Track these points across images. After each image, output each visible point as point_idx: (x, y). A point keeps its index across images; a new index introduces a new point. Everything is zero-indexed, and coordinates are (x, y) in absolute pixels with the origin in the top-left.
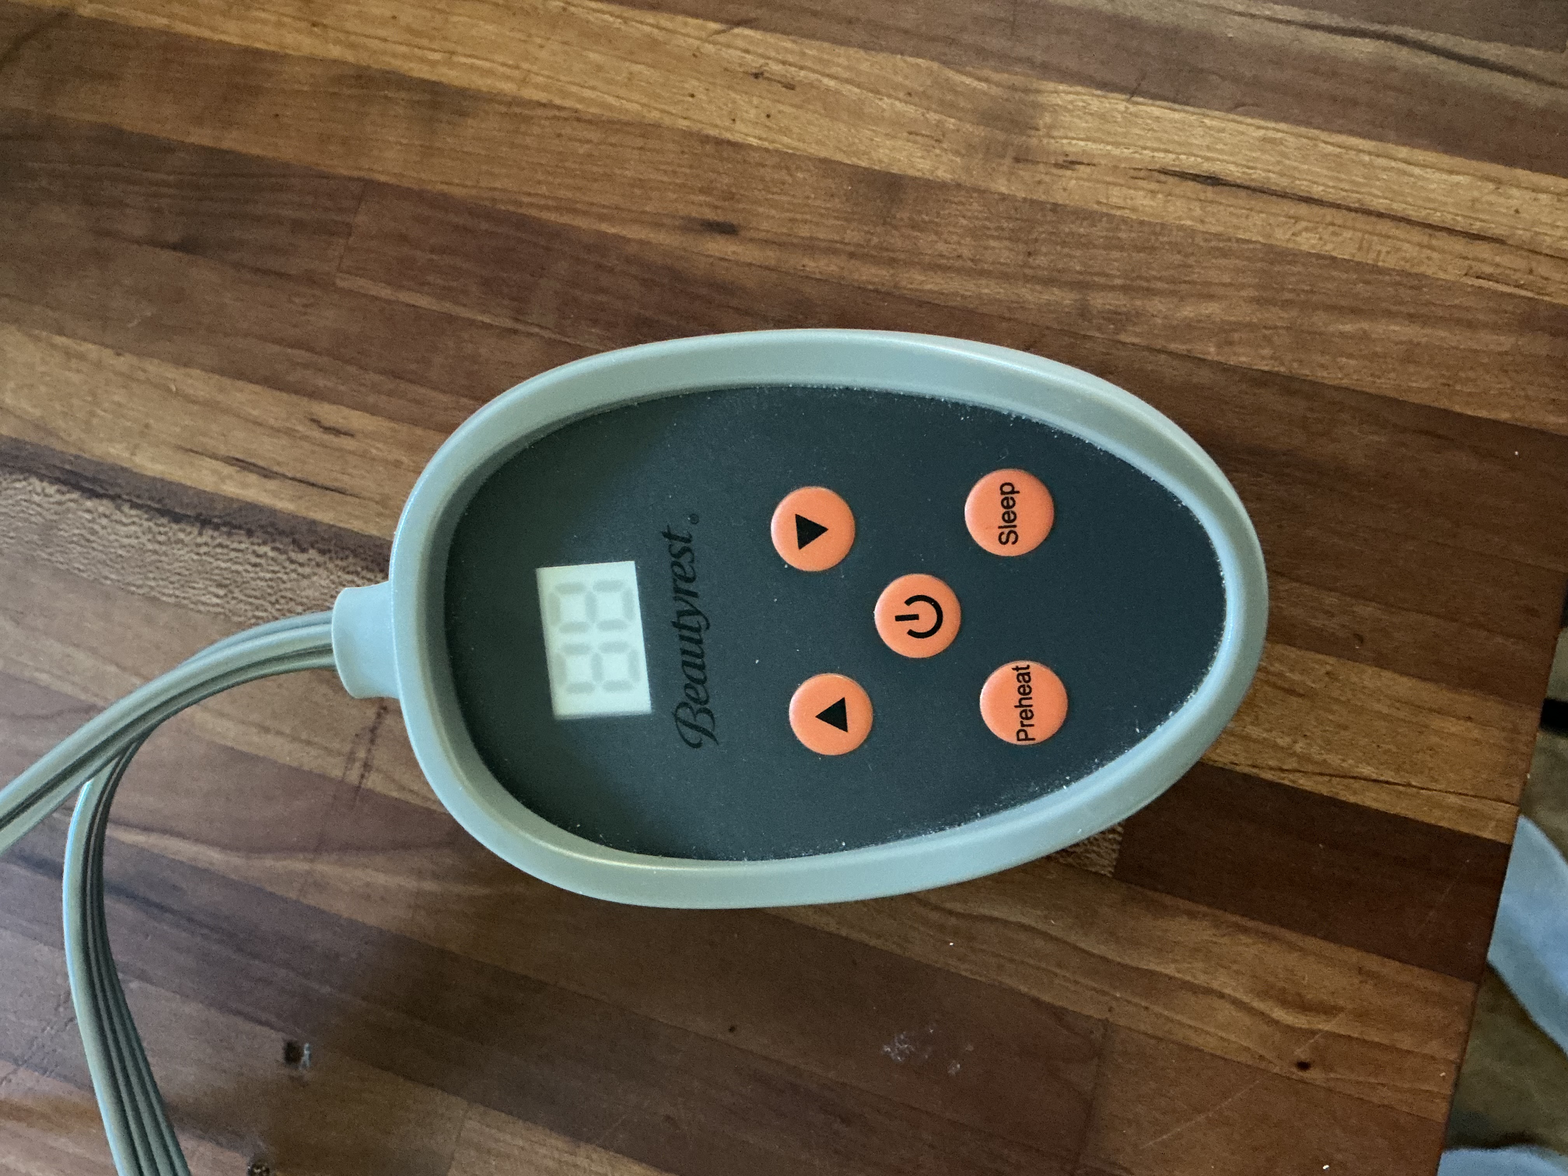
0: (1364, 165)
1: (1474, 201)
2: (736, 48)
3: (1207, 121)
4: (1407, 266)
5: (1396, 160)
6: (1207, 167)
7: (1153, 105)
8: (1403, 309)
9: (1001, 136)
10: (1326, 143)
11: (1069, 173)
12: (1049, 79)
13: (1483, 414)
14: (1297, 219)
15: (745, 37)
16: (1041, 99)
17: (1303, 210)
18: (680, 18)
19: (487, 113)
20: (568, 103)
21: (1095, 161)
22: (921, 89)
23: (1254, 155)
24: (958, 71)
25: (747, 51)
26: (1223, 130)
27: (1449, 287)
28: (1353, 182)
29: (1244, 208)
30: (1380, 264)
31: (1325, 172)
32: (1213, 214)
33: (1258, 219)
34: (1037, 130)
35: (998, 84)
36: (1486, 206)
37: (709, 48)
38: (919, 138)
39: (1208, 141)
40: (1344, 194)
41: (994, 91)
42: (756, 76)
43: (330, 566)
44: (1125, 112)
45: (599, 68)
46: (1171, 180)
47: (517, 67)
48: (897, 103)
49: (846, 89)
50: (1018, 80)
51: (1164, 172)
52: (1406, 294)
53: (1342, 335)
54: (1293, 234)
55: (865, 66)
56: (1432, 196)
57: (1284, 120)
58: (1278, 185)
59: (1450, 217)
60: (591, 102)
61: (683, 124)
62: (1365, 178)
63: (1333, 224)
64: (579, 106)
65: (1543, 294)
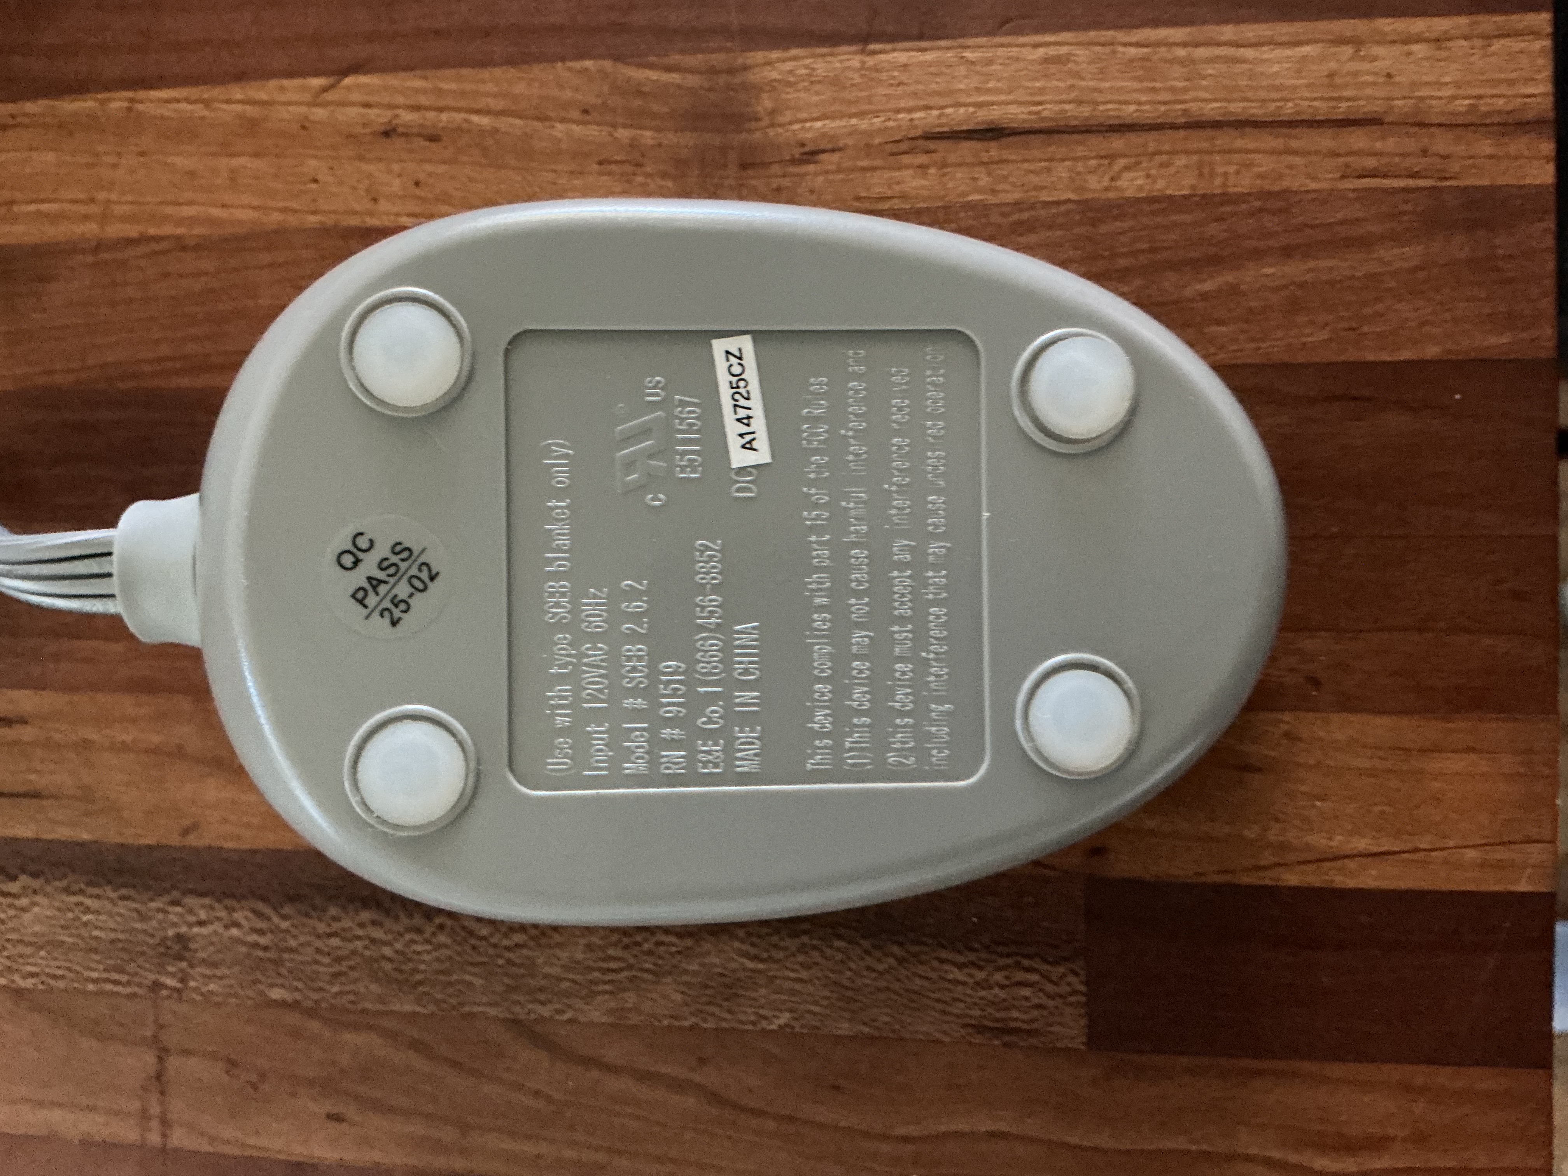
0: (1181, 62)
1: (1331, 75)
2: (353, 104)
3: (968, 54)
4: (1268, 186)
5: (1219, 44)
6: (985, 116)
7: (894, 50)
8: (1272, 243)
9: (717, 140)
10: (1125, 45)
11: (811, 168)
12: (758, 48)
13: (1406, 355)
14: (1112, 157)
15: (358, 86)
16: (753, 77)
17: (1118, 143)
18: (273, 83)
19: (72, 269)
20: (168, 230)
21: (841, 144)
22: (599, 101)
23: (1037, 84)
24: (640, 66)
25: (367, 105)
26: (990, 62)
27: (1325, 199)
28: (1173, 90)
29: (1041, 160)
30: (1231, 190)
31: (1136, 85)
32: (1006, 177)
33: (1062, 171)
34: (758, 120)
35: (692, 71)
36: (1349, 79)
37: (320, 113)
38: (613, 167)
39: (974, 82)
40: (1163, 108)
41: (692, 81)
42: (386, 134)
43: (49, 889)
44: (862, 68)
45: (192, 174)
46: (941, 145)
47: (93, 200)
48: (574, 127)
49: (505, 123)
50: (718, 59)
51: (929, 137)
52: (1269, 222)
53: (1204, 296)
54: (1112, 179)
55: (520, 88)
56: (1277, 82)
57: (1067, 28)
58: (1076, 118)
59: (1305, 103)
60: (193, 221)
61: (312, 220)
62: (1187, 80)
63: (1160, 153)
64: (180, 231)
65: (1446, 179)
